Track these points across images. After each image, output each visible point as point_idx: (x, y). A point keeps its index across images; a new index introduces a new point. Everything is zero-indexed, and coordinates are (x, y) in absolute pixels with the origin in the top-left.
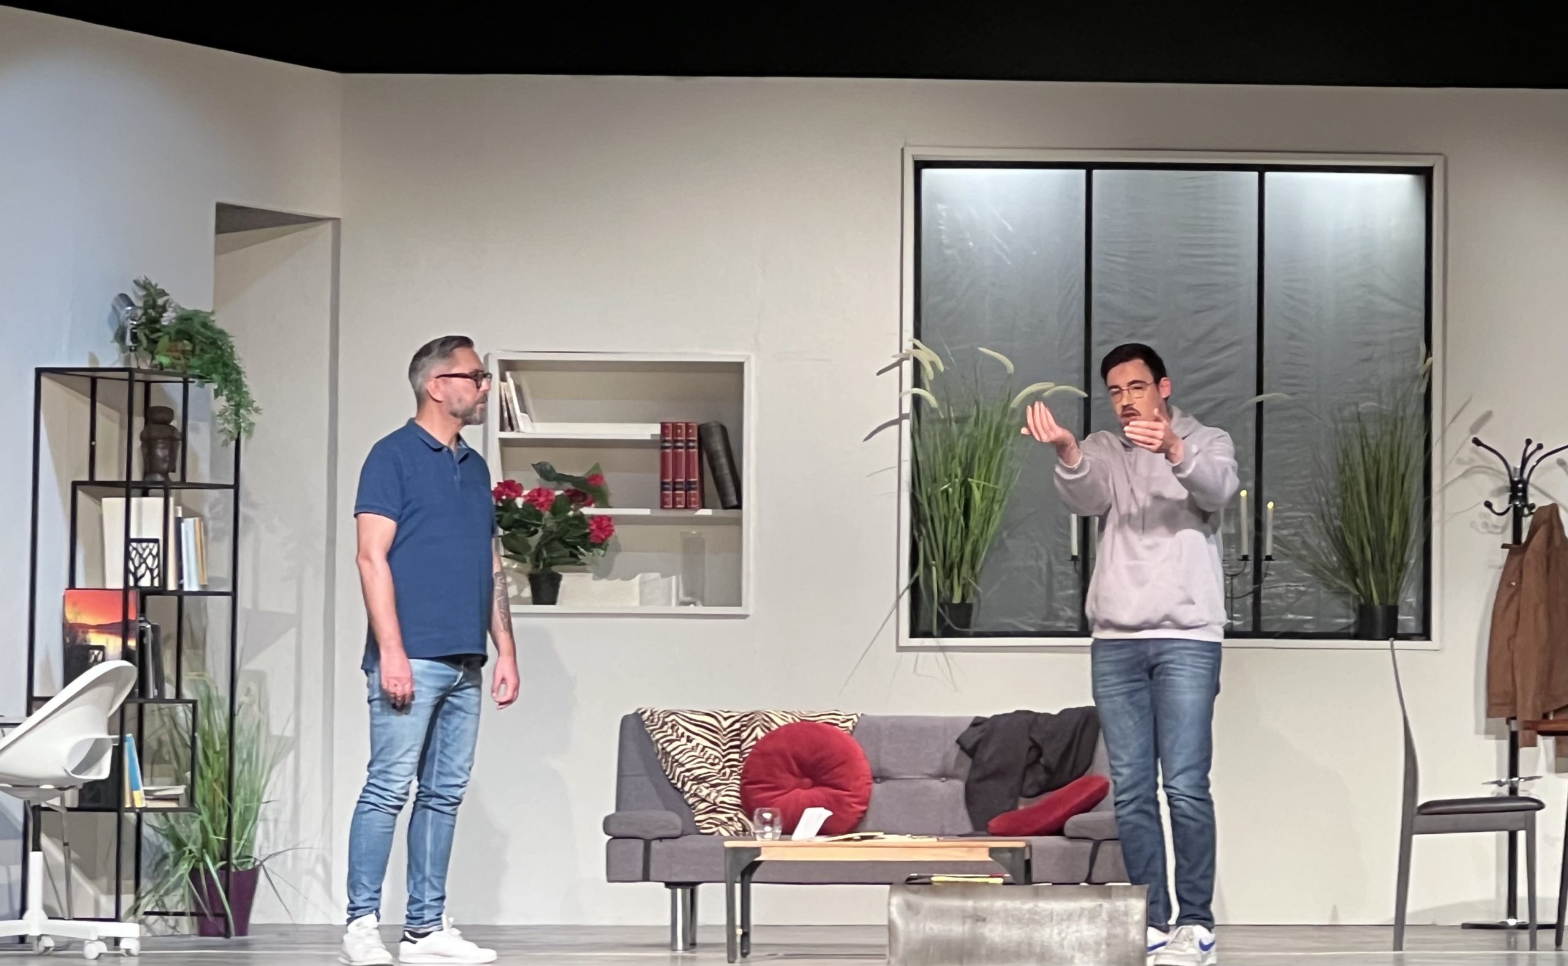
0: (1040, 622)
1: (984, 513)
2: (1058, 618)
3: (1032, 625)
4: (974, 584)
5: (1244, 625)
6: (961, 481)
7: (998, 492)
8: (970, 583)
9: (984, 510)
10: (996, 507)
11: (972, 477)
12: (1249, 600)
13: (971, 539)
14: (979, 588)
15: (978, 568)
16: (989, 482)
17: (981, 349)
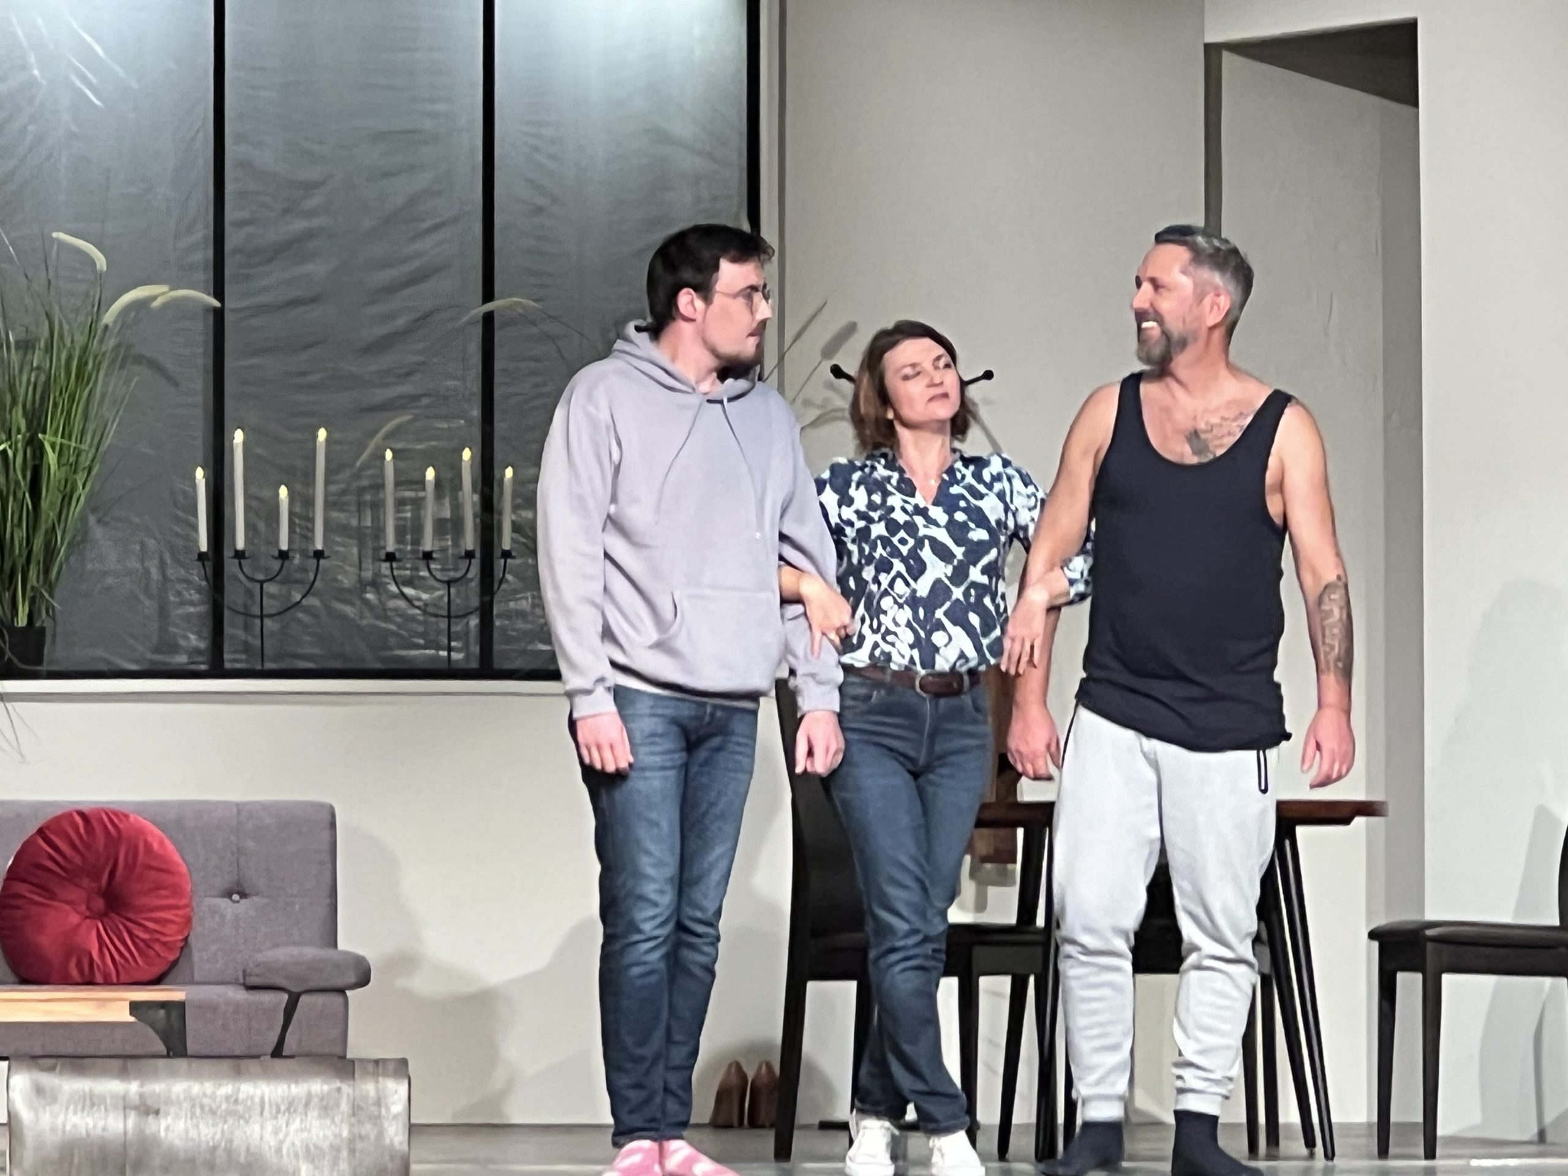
0: (149, 656)
1: (62, 488)
2: (174, 648)
3: (136, 662)
4: (46, 595)
5: (467, 658)
6: (26, 440)
7: (83, 456)
8: (42, 595)
9: (63, 482)
10: (80, 478)
11: (44, 432)
12: (474, 621)
13: (43, 528)
14: (56, 605)
15: (53, 574)
16: (70, 439)
17: (55, 235)
